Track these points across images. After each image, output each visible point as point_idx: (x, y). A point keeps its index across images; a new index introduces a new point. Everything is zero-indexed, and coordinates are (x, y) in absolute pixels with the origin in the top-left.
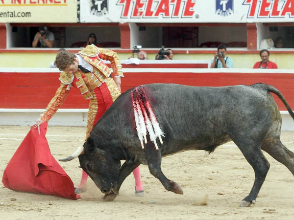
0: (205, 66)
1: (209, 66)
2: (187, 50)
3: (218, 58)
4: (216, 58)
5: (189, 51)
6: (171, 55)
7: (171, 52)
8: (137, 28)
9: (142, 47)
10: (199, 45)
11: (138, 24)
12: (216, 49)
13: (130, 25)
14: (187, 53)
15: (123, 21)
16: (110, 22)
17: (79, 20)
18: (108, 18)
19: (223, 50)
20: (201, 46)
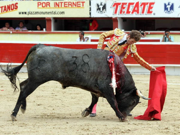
0: (159, 41)
1: (161, 40)
2: (149, 32)
3: (165, 36)
4: (164, 36)
5: (150, 33)
6: (145, 35)
7: (145, 33)
8: (122, 20)
9: (125, 30)
10: (155, 29)
11: (122, 18)
12: (164, 32)
13: (118, 19)
14: (149, 33)
15: (114, 16)
16: (107, 17)
17: (91, 16)
18: (106, 15)
19: (168, 32)
20: (157, 30)
